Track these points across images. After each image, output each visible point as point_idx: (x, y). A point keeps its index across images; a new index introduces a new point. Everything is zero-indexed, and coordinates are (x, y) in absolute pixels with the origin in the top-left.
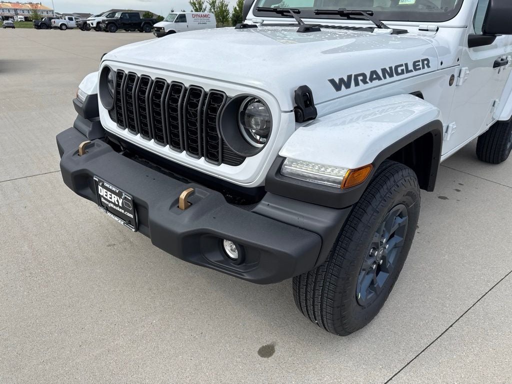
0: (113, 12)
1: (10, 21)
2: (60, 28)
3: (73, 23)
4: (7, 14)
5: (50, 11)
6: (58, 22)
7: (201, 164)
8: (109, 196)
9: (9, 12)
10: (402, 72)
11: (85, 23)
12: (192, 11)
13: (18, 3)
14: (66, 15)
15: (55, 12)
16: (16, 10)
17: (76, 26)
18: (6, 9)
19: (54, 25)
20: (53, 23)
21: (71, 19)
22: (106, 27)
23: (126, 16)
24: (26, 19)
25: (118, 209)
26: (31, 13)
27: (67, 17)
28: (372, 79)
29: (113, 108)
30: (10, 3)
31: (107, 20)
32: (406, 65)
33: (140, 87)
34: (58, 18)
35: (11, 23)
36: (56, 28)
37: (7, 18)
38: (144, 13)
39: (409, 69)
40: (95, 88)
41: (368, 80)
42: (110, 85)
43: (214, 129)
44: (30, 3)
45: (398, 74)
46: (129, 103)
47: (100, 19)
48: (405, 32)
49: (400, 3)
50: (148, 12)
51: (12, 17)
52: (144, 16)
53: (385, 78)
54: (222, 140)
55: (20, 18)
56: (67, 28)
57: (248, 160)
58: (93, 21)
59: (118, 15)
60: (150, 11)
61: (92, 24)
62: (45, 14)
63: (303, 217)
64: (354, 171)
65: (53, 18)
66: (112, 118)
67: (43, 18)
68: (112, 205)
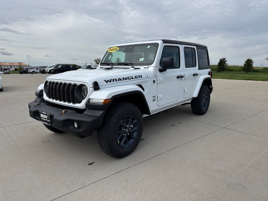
0: (58, 65)
1: (8, 71)
2: (32, 73)
3: (38, 71)
4: (6, 67)
5: (28, 66)
6: (31, 71)
7: (71, 105)
8: (44, 116)
9: (8, 67)
10: (131, 79)
11: (44, 70)
12: (95, 64)
13: (12, 63)
14: (35, 67)
15: (30, 66)
16: (11, 66)
17: (39, 72)
18: (6, 66)
19: (29, 72)
20: (28, 71)
21: (37, 69)
22: (54, 72)
23: (63, 67)
24: (16, 70)
25: (46, 120)
26: (18, 67)
27: (35, 68)
28: (119, 80)
29: (48, 93)
30: (8, 63)
31: (54, 69)
32: (132, 77)
33: (56, 85)
34: (31, 69)
35: (8, 72)
36: (30, 73)
37: (6, 69)
38: (73, 65)
39: (133, 78)
40: (43, 88)
41: (117, 80)
42: (47, 87)
43: (74, 94)
44: (18, 63)
45: (128, 79)
46: (52, 91)
47: (51, 68)
48: (140, 68)
49: (140, 61)
50: (75, 65)
51: (9, 69)
52: (73, 66)
53: (124, 80)
54: (76, 97)
55: (13, 69)
56: (35, 73)
57: (83, 101)
58: (48, 70)
59: (60, 67)
60: (76, 64)
61: (47, 71)
62: (25, 67)
63: (95, 113)
64: (105, 100)
65: (29, 69)
66: (47, 96)
67: (23, 69)
68: (44, 119)
